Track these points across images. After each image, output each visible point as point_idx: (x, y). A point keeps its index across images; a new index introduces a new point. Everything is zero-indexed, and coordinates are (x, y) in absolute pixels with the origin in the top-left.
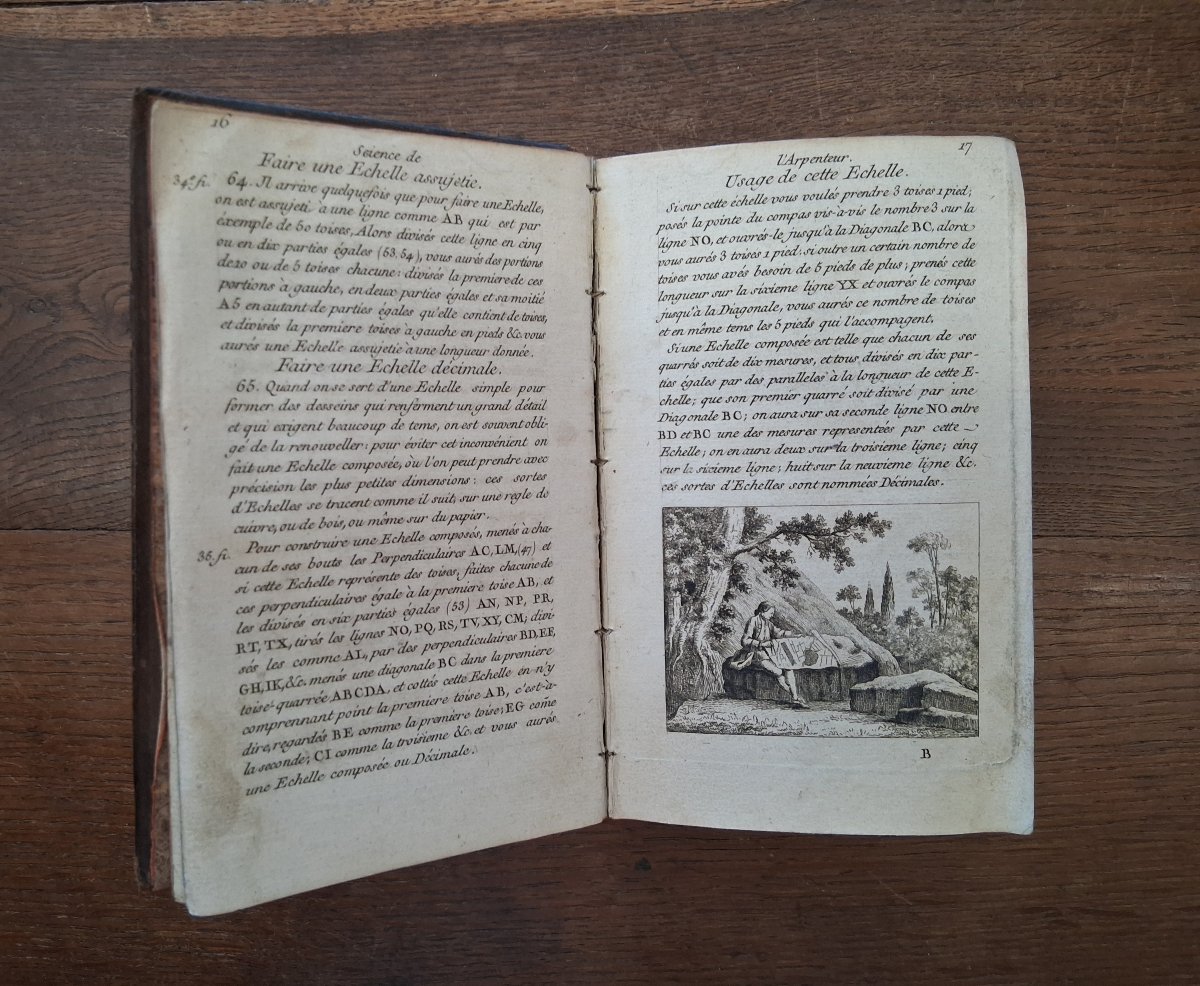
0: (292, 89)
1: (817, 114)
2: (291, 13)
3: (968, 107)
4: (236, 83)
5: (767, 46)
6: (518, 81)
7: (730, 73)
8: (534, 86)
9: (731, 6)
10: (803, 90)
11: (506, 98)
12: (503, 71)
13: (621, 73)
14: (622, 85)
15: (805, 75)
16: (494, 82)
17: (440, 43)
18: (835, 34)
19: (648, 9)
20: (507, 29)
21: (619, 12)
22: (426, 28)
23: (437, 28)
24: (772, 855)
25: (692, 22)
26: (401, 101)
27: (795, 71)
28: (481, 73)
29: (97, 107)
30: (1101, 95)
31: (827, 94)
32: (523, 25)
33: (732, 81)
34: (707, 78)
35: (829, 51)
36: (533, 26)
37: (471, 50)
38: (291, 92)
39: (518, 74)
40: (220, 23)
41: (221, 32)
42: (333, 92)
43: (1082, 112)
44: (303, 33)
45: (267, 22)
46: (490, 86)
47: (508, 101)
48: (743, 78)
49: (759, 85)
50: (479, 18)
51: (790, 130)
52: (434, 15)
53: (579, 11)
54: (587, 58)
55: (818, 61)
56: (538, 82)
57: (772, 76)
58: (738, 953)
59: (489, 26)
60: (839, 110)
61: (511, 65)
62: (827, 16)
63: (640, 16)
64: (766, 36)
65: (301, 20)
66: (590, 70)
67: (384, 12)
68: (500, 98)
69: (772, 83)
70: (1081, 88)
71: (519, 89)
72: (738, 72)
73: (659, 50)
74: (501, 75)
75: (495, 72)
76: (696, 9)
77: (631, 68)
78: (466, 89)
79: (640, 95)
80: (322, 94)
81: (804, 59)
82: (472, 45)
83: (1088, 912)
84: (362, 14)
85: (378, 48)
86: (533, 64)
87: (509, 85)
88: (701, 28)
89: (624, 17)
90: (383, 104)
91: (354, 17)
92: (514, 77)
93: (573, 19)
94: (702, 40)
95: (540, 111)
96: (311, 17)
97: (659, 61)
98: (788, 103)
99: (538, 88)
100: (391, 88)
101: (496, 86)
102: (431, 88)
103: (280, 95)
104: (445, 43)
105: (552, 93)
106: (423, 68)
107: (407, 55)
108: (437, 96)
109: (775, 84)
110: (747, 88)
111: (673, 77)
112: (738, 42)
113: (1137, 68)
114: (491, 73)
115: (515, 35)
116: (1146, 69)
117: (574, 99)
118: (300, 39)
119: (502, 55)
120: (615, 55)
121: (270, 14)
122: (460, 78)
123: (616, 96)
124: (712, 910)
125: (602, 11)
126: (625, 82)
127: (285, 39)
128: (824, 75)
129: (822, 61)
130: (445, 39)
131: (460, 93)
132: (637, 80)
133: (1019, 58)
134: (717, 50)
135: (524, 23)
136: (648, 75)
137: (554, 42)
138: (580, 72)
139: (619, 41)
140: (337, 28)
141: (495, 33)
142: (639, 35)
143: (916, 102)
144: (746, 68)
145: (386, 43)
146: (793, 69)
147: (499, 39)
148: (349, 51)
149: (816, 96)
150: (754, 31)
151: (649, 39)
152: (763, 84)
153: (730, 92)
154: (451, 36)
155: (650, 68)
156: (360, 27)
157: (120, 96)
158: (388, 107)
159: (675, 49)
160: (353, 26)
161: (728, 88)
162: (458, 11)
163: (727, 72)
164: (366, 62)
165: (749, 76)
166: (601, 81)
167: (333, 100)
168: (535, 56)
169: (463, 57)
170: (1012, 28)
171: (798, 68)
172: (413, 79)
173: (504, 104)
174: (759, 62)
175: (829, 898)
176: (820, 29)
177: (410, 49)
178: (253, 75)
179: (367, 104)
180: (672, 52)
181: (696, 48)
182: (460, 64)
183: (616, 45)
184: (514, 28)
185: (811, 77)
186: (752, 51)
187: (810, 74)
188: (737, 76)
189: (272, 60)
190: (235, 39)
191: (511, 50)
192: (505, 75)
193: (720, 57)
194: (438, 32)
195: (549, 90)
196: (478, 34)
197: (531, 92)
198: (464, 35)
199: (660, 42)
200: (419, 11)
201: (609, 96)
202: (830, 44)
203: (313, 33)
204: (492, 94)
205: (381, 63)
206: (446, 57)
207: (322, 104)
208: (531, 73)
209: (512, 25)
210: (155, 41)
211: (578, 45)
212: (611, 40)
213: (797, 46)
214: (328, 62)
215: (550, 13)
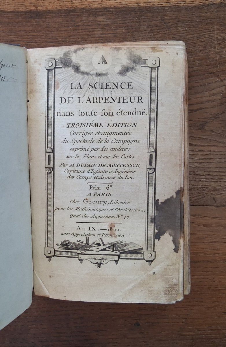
0: (15, 32)
1: (215, 48)
2: (15, 1)
5: (197, 21)
6: (102, 31)
7: (183, 31)
8: (109, 33)
9: (184, 5)
10: (210, 38)
11: (97, 37)
12: (96, 27)
14: (142, 34)
15: (211, 32)
16: (93, 31)
17: (73, 15)
18: (223, 17)
19: (153, 4)
20: (99, 10)
21: (142, 5)
22: (67, 9)
23: (71, 9)
24: (184, 321)
25: (170, 10)
26: (57, 38)
27: (207, 31)
28: (88, 27)
31: (219, 40)
32: (105, 9)
33: (184, 33)
34: (174, 32)
35: (220, 24)
36: (108, 9)
37: (84, 18)
38: (14, 33)
39: (102, 28)
42: (31, 34)
44: (19, 10)
45: (5, 5)
46: (91, 33)
47: (98, 39)
48: (188, 32)
49: (193, 35)
50: (88, 6)
51: (205, 53)
52: (70, 4)
53: (127, 4)
54: (129, 23)
55: (216, 27)
56: (109, 32)
57: (199, 32)
59: (92, 9)
60: (223, 46)
61: (100, 25)
62: (220, 10)
63: (150, 7)
64: (197, 16)
65: (19, 4)
66: (130, 28)
68: (95, 37)
69: (199, 35)
71: (102, 34)
72: (186, 30)
73: (157, 20)
74: (95, 29)
76: (172, 5)
77: (145, 27)
78: (82, 34)
79: (148, 38)
80: (26, 34)
81: (212, 26)
82: (85, 16)
84: (43, 3)
85: (48, 17)
86: (108, 24)
87: (98, 32)
88: (173, 12)
89: (144, 7)
90: (50, 39)
91: (39, 4)
92: (100, 29)
93: (124, 7)
94: (173, 17)
96: (23, 3)
97: (156, 25)
98: (204, 43)
99: (109, 34)
100: (53, 32)
102: (68, 33)
103: (10, 34)
104: (74, 15)
105: (114, 36)
106: (66, 25)
107: (60, 20)
108: (71, 36)
109: (200, 35)
110: (189, 36)
111: (162, 31)
112: (187, 18)
114: (92, 27)
115: (102, 13)
118: (18, 12)
119: (96, 20)
120: (140, 22)
121: (7, 1)
122: (80, 29)
123: (139, 38)
124: (161, 340)
125: (135, 5)
126: (143, 33)
127: (11, 12)
128: (218, 33)
129: (218, 27)
130: (74, 14)
131: (79, 35)
132: (147, 32)
134: (179, 21)
135: (105, 8)
136: (152, 30)
137: (116, 16)
138: (126, 28)
139: (141, 16)
140: (33, 8)
141: (94, 12)
142: (149, 14)
144: (189, 29)
145: (51, 15)
146: (207, 30)
147: (95, 14)
148: (37, 17)
149: (215, 40)
150: (193, 15)
151: (153, 16)
152: (196, 35)
153: (183, 38)
154: (77, 12)
155: (153, 27)
156: (42, 8)
158: (51, 40)
159: (163, 20)
160: (39, 8)
161: (182, 36)
162: (80, 3)
163: (182, 30)
164: (43, 22)
165: (190, 32)
166: (134, 32)
167: (30, 37)
168: (109, 21)
169: (81, 21)
171: (209, 29)
172: (62, 29)
173: (96, 40)
174: (194, 27)
175: (204, 336)
176: (218, 15)
177: (61, 17)
179: (43, 38)
180: (161, 21)
181: (171, 20)
182: (80, 24)
183: (140, 18)
184: (101, 10)
185: (213, 33)
186: (192, 22)
187: (213, 32)
188: (185, 31)
189: (7, 20)
191: (100, 19)
192: (97, 29)
193: (180, 24)
194: (72, 11)
195: (114, 35)
196: (87, 12)
197: (107, 35)
198: (82, 12)
199: (157, 17)
200: (65, 2)
202: (221, 21)
203: (23, 10)
204: (92, 36)
205: (49, 22)
206: (74, 21)
207: (26, 38)
208: (107, 28)
209: (100, 9)
211: (125, 18)
212: (139, 16)
213: (209, 21)
214: (29, 22)
215: (115, 4)
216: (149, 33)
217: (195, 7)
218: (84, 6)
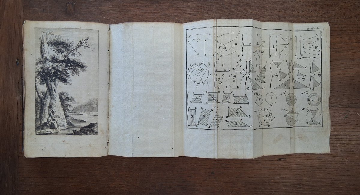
3: (283, 18)
4: (133, 9)
5: (242, 4)
6: (191, 10)
7: (234, 10)
10: (249, 13)
12: (188, 8)
13: (212, 9)
15: (250, 10)
16: (186, 10)
18: (256, 2)
28: (183, 8)
29: (104, 13)
30: (311, 15)
31: (254, 14)
34: (229, 11)
35: (255, 6)
37: (181, 4)
43: (307, 19)
54: (205, 6)
55: (252, 8)
56: (195, 11)
57: (243, 11)
58: (233, 192)
60: (256, 18)
61: (189, 7)
64: (242, 2)
66: (206, 8)
70: (307, 14)
71: (191, 12)
72: (236, 10)
75: (186, 8)
77: (214, 8)
81: (250, 7)
83: (306, 185)
86: (194, 7)
87: (189, 11)
94: (229, 3)
95: (195, 16)
97: (220, 7)
98: (246, 16)
101: (186, 11)
102: (173, 11)
106: (171, 7)
107: (168, 4)
110: (237, 13)
111: (222, 10)
113: (318, 10)
117: (202, 14)
120: (211, 5)
122: (179, 9)
128: (253, 11)
131: (179, 12)
132: (215, 11)
133: (294, 8)
134: (232, 5)
138: (203, 9)
139: (212, 3)
143: (272, 17)
144: (238, 9)
145: (164, 2)
150: (239, 1)
151: (218, 2)
152: (241, 12)
153: (234, 14)
155: (218, 8)
157: (109, 11)
165: (238, 11)
166: (208, 11)
168: (194, 5)
171: (248, 9)
174: (240, 8)
176: (253, 1)
178: (137, 7)
180: (222, 5)
182: (179, 6)
186: (239, 5)
189: (140, 4)
193: (232, 7)
197: (193, 12)
201: (209, 14)
208: (193, 9)
211: (203, 3)
212: (210, 2)
213: (248, 4)
214: (152, 5)
216: (216, 11)
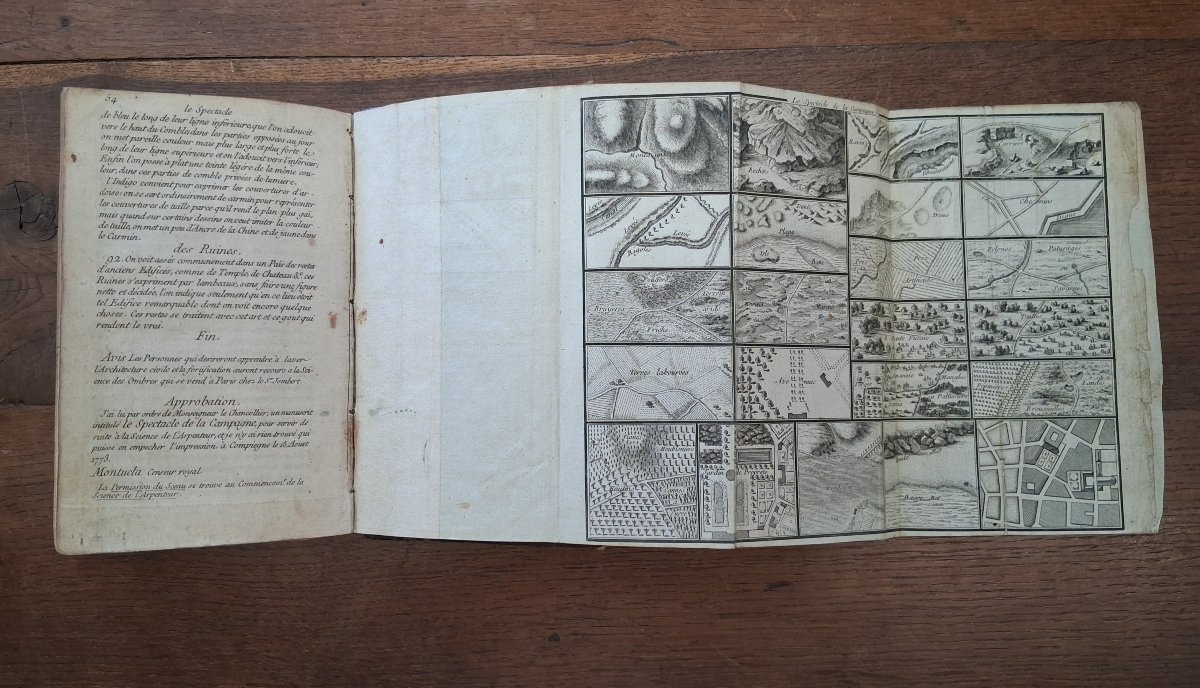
2: (326, 67)
9: (611, 63)
17: (423, 87)
19: (558, 65)
20: (467, 78)
21: (538, 67)
22: (413, 77)
23: (421, 77)
25: (586, 73)
36: (482, 76)
40: (280, 73)
41: (280, 79)
44: (334, 80)
45: (310, 73)
50: (448, 71)
52: (419, 69)
53: (513, 66)
59: (455, 76)
62: (674, 67)
63: (552, 69)
65: (333, 72)
67: (386, 67)
76: (589, 64)
82: (444, 88)
84: (373, 68)
85: (383, 90)
88: (591, 76)
89: (542, 69)
91: (367, 71)
93: (509, 71)
96: (339, 70)
104: (427, 86)
115: (472, 82)
116: (886, 98)
118: (332, 84)
121: (313, 68)
125: (528, 66)
127: (322, 84)
135: (477, 74)
140: (356, 76)
141: (458, 80)
142: (552, 81)
147: (461, 84)
148: (364, 92)
154: (430, 82)
156: (371, 77)
160: (366, 76)
162: (434, 66)
164: (375, 99)
170: (795, 74)
177: (404, 91)
184: (470, 77)
190: (289, 84)
194: (421, 80)
196: (447, 81)
198: (440, 82)
200: (409, 67)
203: (341, 80)
209: (468, 75)
210: (238, 84)
215: (495, 67)
217: (629, 66)
218: (441, 72)
